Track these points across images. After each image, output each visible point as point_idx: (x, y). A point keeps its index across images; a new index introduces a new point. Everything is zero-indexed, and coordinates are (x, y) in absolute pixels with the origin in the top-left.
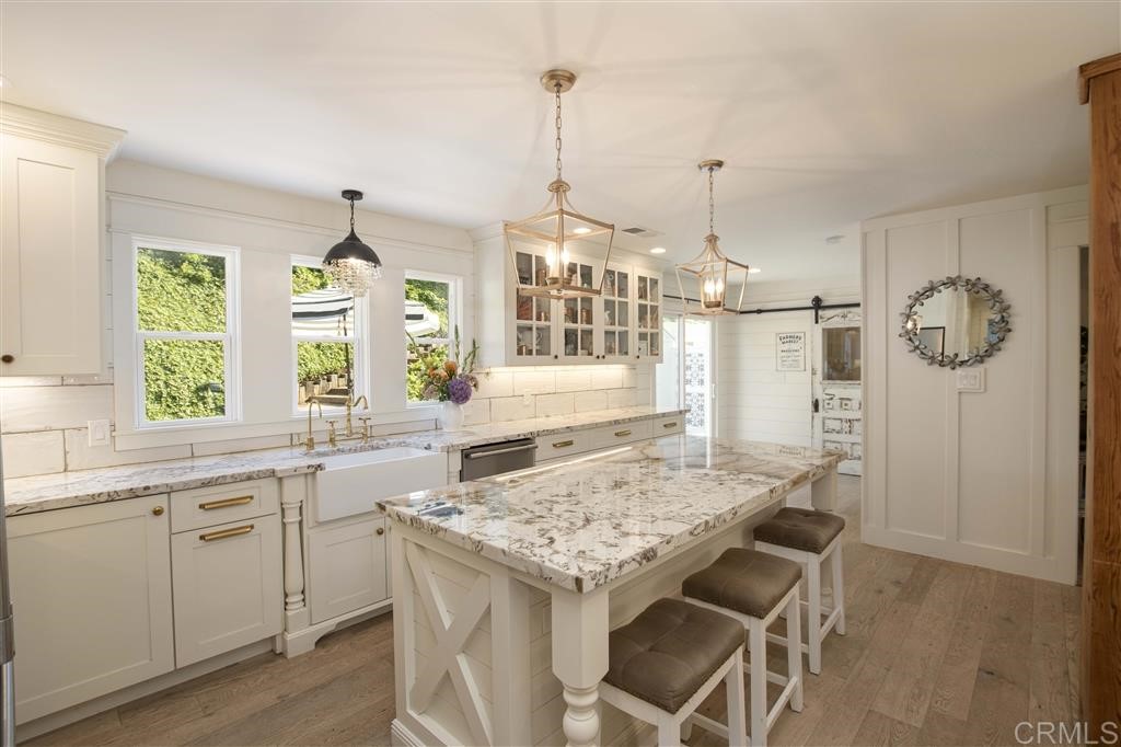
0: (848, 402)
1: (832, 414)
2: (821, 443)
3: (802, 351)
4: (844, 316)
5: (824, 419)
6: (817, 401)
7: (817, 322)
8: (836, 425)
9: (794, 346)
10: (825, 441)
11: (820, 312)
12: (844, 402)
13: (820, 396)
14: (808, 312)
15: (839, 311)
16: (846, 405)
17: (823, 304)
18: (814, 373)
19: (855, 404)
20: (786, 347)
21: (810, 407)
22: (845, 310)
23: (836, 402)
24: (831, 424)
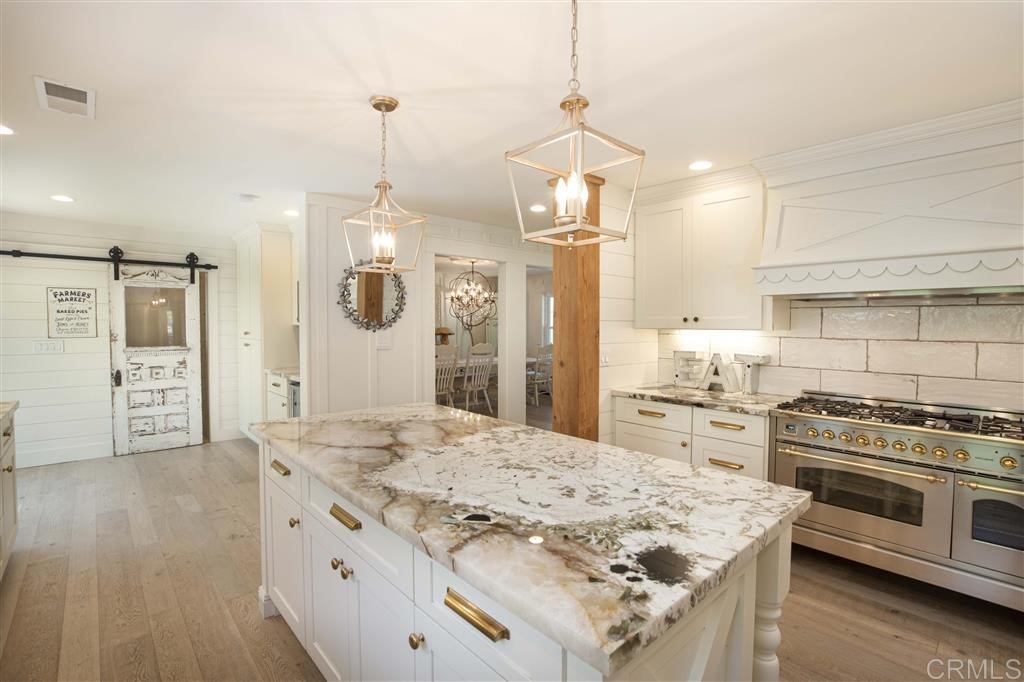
0: (161, 370)
1: (139, 386)
2: (126, 420)
3: (91, 313)
4: (155, 275)
5: (129, 392)
6: (118, 372)
7: (117, 278)
8: (146, 398)
9: (78, 306)
10: (130, 419)
11: (122, 267)
12: (155, 371)
13: (122, 365)
14: (104, 265)
15: (147, 268)
16: (157, 374)
17: (125, 257)
18: (113, 338)
19: (169, 372)
20: (65, 306)
21: (109, 380)
22: (157, 269)
23: (145, 372)
24: (137, 398)
